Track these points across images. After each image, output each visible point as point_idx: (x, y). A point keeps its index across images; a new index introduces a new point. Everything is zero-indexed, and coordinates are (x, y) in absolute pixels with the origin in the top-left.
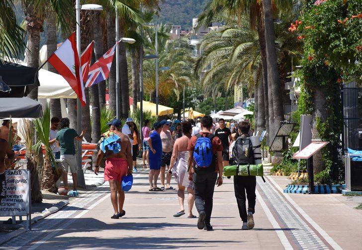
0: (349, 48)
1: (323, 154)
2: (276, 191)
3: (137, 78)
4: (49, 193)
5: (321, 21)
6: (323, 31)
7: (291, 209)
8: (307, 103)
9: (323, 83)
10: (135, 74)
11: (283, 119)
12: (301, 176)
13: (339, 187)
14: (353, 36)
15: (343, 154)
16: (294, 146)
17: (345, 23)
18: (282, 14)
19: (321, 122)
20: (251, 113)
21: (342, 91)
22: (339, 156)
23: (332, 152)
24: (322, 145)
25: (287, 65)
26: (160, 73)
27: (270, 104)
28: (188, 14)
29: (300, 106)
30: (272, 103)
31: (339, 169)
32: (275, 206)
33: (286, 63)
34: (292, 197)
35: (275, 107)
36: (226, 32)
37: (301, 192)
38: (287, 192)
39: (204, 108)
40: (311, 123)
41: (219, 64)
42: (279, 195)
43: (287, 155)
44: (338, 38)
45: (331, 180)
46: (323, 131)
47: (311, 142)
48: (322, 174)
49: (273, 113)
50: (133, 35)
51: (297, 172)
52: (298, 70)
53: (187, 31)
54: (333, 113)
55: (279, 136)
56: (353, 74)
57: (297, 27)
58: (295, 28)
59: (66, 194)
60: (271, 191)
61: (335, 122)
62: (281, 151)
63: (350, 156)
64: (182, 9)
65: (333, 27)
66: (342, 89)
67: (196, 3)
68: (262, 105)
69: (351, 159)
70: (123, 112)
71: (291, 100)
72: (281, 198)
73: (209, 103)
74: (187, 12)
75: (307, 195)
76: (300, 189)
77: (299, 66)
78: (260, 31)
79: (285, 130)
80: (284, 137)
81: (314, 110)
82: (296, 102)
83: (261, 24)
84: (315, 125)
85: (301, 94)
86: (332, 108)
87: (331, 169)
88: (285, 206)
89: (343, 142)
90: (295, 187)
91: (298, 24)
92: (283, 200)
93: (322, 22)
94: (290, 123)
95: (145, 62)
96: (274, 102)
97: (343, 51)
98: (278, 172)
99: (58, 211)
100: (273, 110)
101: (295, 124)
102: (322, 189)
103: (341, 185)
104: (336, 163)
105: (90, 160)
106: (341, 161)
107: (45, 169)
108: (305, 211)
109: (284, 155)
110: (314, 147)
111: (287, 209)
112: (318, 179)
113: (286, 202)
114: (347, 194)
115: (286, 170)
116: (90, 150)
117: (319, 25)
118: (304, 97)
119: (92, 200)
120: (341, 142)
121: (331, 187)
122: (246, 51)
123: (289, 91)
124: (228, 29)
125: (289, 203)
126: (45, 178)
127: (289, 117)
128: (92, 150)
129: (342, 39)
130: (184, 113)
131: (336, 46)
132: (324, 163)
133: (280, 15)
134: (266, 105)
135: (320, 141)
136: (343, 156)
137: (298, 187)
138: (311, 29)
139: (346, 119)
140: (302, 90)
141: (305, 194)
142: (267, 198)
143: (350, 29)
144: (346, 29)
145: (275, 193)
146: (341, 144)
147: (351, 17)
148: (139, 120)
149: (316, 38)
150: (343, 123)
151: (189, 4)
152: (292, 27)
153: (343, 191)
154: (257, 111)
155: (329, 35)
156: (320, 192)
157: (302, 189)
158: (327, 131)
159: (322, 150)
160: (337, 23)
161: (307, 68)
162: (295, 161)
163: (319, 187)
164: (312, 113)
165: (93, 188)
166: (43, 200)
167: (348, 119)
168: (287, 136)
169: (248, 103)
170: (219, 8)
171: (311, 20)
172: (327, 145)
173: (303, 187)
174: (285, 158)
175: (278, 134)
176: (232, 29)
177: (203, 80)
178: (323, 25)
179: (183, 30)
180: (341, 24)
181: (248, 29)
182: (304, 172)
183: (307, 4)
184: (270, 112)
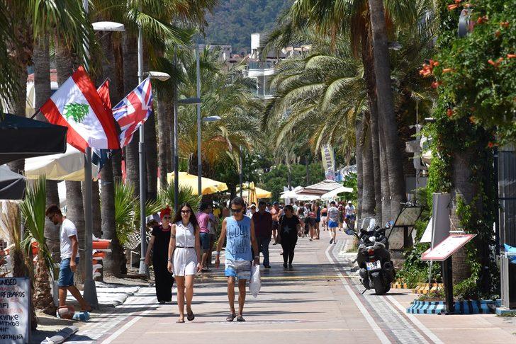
0: (504, 99)
1: (466, 253)
2: (396, 312)
3: (166, 135)
4: (44, 316)
5: (464, 61)
6: (468, 76)
7: (419, 335)
8: (442, 175)
9: (467, 144)
10: (163, 127)
11: (405, 200)
12: (434, 288)
13: (491, 303)
14: (510, 84)
15: (498, 253)
16: (422, 241)
17: (498, 64)
18: (401, 33)
19: (464, 205)
20: (350, 190)
21: (496, 156)
22: (491, 256)
23: (481, 250)
24: (465, 239)
25: (408, 113)
26: (203, 126)
27: (383, 176)
28: (242, 26)
29: (430, 179)
30: (387, 174)
31: (492, 275)
32: (395, 332)
33: (407, 111)
34: (420, 319)
35: (391, 181)
36: (312, 60)
37: (433, 312)
38: (413, 312)
39: (271, 182)
40: (449, 206)
41: (301, 112)
42: (401, 317)
43: (412, 256)
44: (488, 85)
45: (480, 294)
46: (467, 218)
47: (448, 235)
48: (466, 284)
49: (388, 191)
50: (165, 66)
51: (427, 282)
52: (429, 124)
53: (243, 55)
54: (482, 189)
55: (399, 226)
56: (509, 136)
57: (431, 70)
58: (429, 71)
59: (70, 317)
60: (387, 311)
61: (485, 205)
62: (401, 250)
63: (508, 256)
64: (232, 18)
65: (481, 70)
66: (496, 153)
67: (254, 7)
68: (370, 177)
69: (510, 260)
70: (149, 189)
71: (415, 170)
72: (404, 320)
73: (279, 174)
74: (241, 22)
75: (443, 316)
76: (432, 307)
77: (430, 119)
78: (366, 59)
79: (407, 217)
80: (405, 228)
81: (454, 186)
82: (424, 172)
83: (368, 48)
84: (456, 209)
85: (432, 160)
86: (481, 183)
87: (479, 275)
88: (411, 333)
89: (497, 234)
90: (424, 304)
91: (433, 66)
92: (407, 324)
93: (467, 63)
94: (415, 206)
95: (181, 109)
96: (389, 172)
97: (495, 102)
98: (397, 283)
99: (65, 341)
100: (388, 185)
101: (424, 207)
102: (466, 307)
103: (495, 300)
104: (487, 267)
105: (99, 266)
106: (495, 264)
107: (39, 279)
108: (440, 339)
109: (406, 256)
110: (454, 243)
111: (414, 336)
112: (459, 292)
113: (411, 327)
114: (504, 314)
115: (410, 279)
116: (99, 250)
117: (463, 66)
118: (437, 165)
119: (113, 326)
120: (494, 234)
121: (479, 304)
122: (345, 92)
123: (412, 155)
124: (315, 55)
125: (415, 327)
126: (39, 293)
127: (412, 196)
128: (103, 250)
129: (494, 86)
130: (241, 191)
131: (486, 96)
132: (469, 266)
133: (397, 34)
134: (376, 178)
135: (463, 234)
136: (498, 256)
137: (430, 304)
138: (452, 73)
139: (503, 199)
140: (435, 154)
141: (439, 314)
142: (382, 321)
143: (505, 73)
144: (500, 73)
145: (393, 314)
146: (494, 237)
147: (507, 56)
148: (173, 202)
149: (458, 85)
150: (497, 206)
151: (243, 10)
152: (425, 70)
153: (498, 309)
154: (361, 188)
155: (476, 81)
156: (462, 312)
157: (435, 308)
158: (474, 219)
159: (466, 247)
160: (487, 63)
161: (443, 121)
162: (423, 265)
163: (461, 303)
164: (450, 190)
165: (109, 309)
166: (39, 326)
167: (505, 199)
168: (411, 226)
169: (344, 173)
170: (301, 22)
171: (451, 61)
172: (473, 240)
173: (437, 304)
174: (407, 262)
175: (397, 224)
176: (321, 56)
177: (276, 138)
178: (468, 67)
179: (234, 52)
180: (493, 66)
181: (347, 56)
182: (439, 281)
183: (442, 24)
184: (383, 188)
